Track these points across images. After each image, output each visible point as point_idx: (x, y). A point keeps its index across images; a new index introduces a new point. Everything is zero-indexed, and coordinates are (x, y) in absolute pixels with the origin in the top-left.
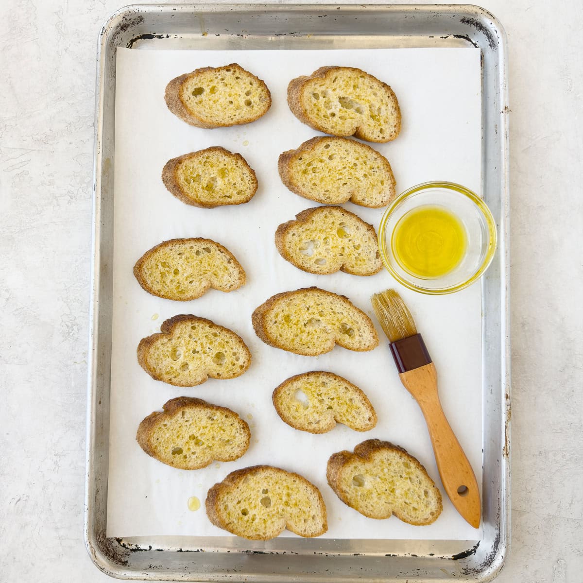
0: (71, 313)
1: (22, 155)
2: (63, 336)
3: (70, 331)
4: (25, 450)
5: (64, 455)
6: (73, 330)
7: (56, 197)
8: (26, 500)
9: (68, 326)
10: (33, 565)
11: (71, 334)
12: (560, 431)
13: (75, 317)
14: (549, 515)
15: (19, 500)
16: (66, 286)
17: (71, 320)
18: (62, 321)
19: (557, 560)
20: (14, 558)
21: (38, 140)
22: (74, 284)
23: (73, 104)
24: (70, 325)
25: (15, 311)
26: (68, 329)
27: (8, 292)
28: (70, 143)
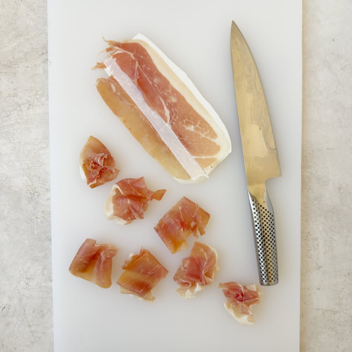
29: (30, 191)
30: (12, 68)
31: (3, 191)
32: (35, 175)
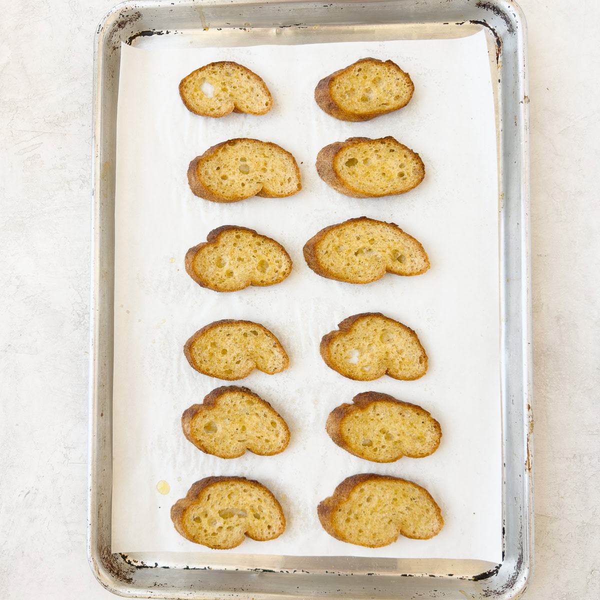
0: (82, 301)
1: (34, 138)
2: (74, 325)
3: (82, 319)
4: (34, 442)
5: (74, 448)
6: (84, 318)
7: (68, 182)
8: (35, 493)
9: (79, 315)
10: (42, 559)
11: (82, 323)
12: (597, 433)
13: (87, 306)
14: (583, 522)
15: (29, 493)
16: (77, 274)
17: (83, 309)
18: (73, 310)
19: (591, 570)
20: (23, 552)
21: (50, 122)
22: (85, 272)
23: (86, 84)
24: (81, 313)
25: (26, 299)
26: (79, 318)
27: (19, 279)
28: (83, 125)
29: (78, 312)
30: (60, 127)
31: (37, 310)
32: (87, 287)
